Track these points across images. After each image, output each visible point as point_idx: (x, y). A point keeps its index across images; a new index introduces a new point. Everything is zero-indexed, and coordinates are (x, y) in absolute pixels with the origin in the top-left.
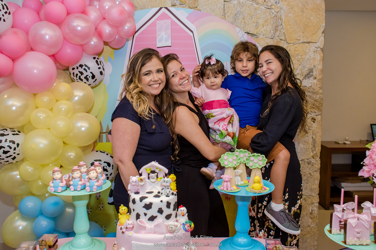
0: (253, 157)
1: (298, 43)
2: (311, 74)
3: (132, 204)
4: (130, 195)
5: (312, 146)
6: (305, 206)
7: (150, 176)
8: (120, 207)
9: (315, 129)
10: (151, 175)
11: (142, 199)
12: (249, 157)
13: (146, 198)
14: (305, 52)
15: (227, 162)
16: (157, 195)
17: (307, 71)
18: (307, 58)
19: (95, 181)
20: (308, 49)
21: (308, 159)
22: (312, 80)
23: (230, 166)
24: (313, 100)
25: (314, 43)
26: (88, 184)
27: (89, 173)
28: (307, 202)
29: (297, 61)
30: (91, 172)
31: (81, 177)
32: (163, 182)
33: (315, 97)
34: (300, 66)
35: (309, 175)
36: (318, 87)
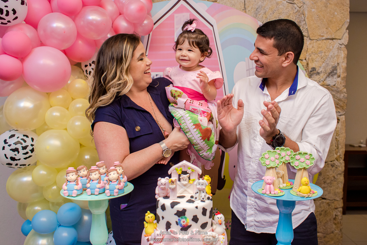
0: (298, 156)
1: (321, 39)
2: (335, 72)
3: (162, 210)
4: (157, 200)
5: (336, 148)
6: (329, 211)
7: (181, 177)
8: (146, 214)
9: (339, 129)
10: (183, 176)
11: (173, 205)
12: (294, 155)
13: (178, 203)
14: (328, 49)
15: (269, 161)
16: (190, 199)
17: (331, 69)
18: (330, 55)
19: (116, 183)
20: (331, 46)
21: (331, 161)
22: (335, 78)
23: (272, 166)
24: (337, 99)
25: (338, 39)
26: (107, 187)
27: (109, 174)
28: (331, 206)
29: (320, 59)
30: (111, 173)
31: (99, 179)
32: (198, 184)
33: (339, 96)
34: (324, 63)
35: (333, 178)
36: (342, 85)
